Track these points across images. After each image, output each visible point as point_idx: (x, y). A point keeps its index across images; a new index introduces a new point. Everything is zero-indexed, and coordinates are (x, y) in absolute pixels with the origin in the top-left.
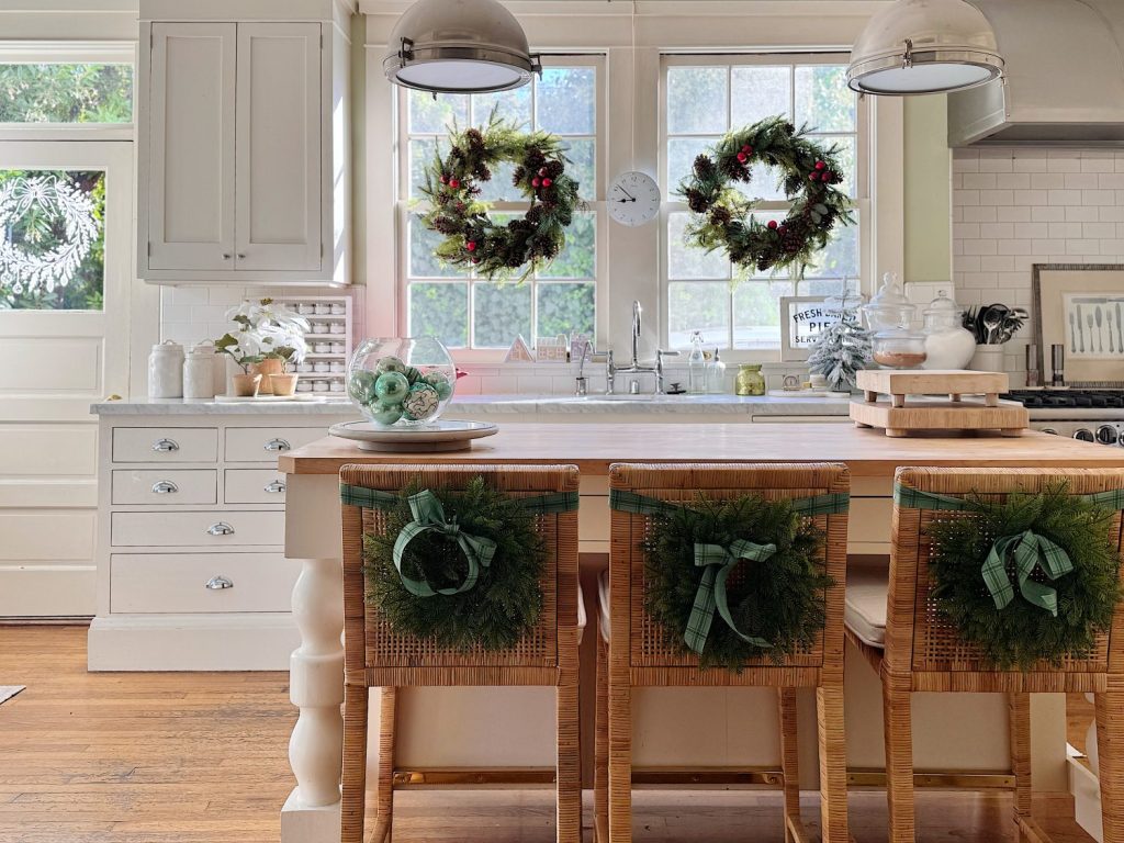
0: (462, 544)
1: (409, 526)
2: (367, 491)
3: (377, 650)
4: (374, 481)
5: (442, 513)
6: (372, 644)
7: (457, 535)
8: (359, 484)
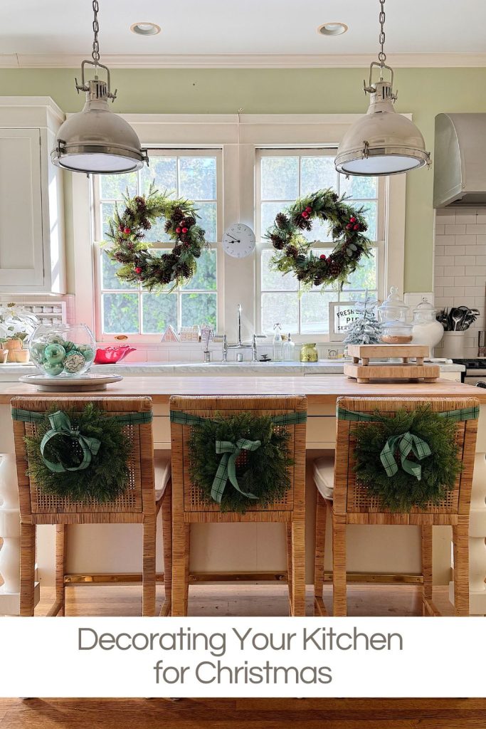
0: (81, 442)
1: (49, 432)
2: (27, 413)
3: (37, 503)
4: (30, 407)
5: (69, 424)
6: (35, 501)
7: (78, 437)
8: (22, 408)
